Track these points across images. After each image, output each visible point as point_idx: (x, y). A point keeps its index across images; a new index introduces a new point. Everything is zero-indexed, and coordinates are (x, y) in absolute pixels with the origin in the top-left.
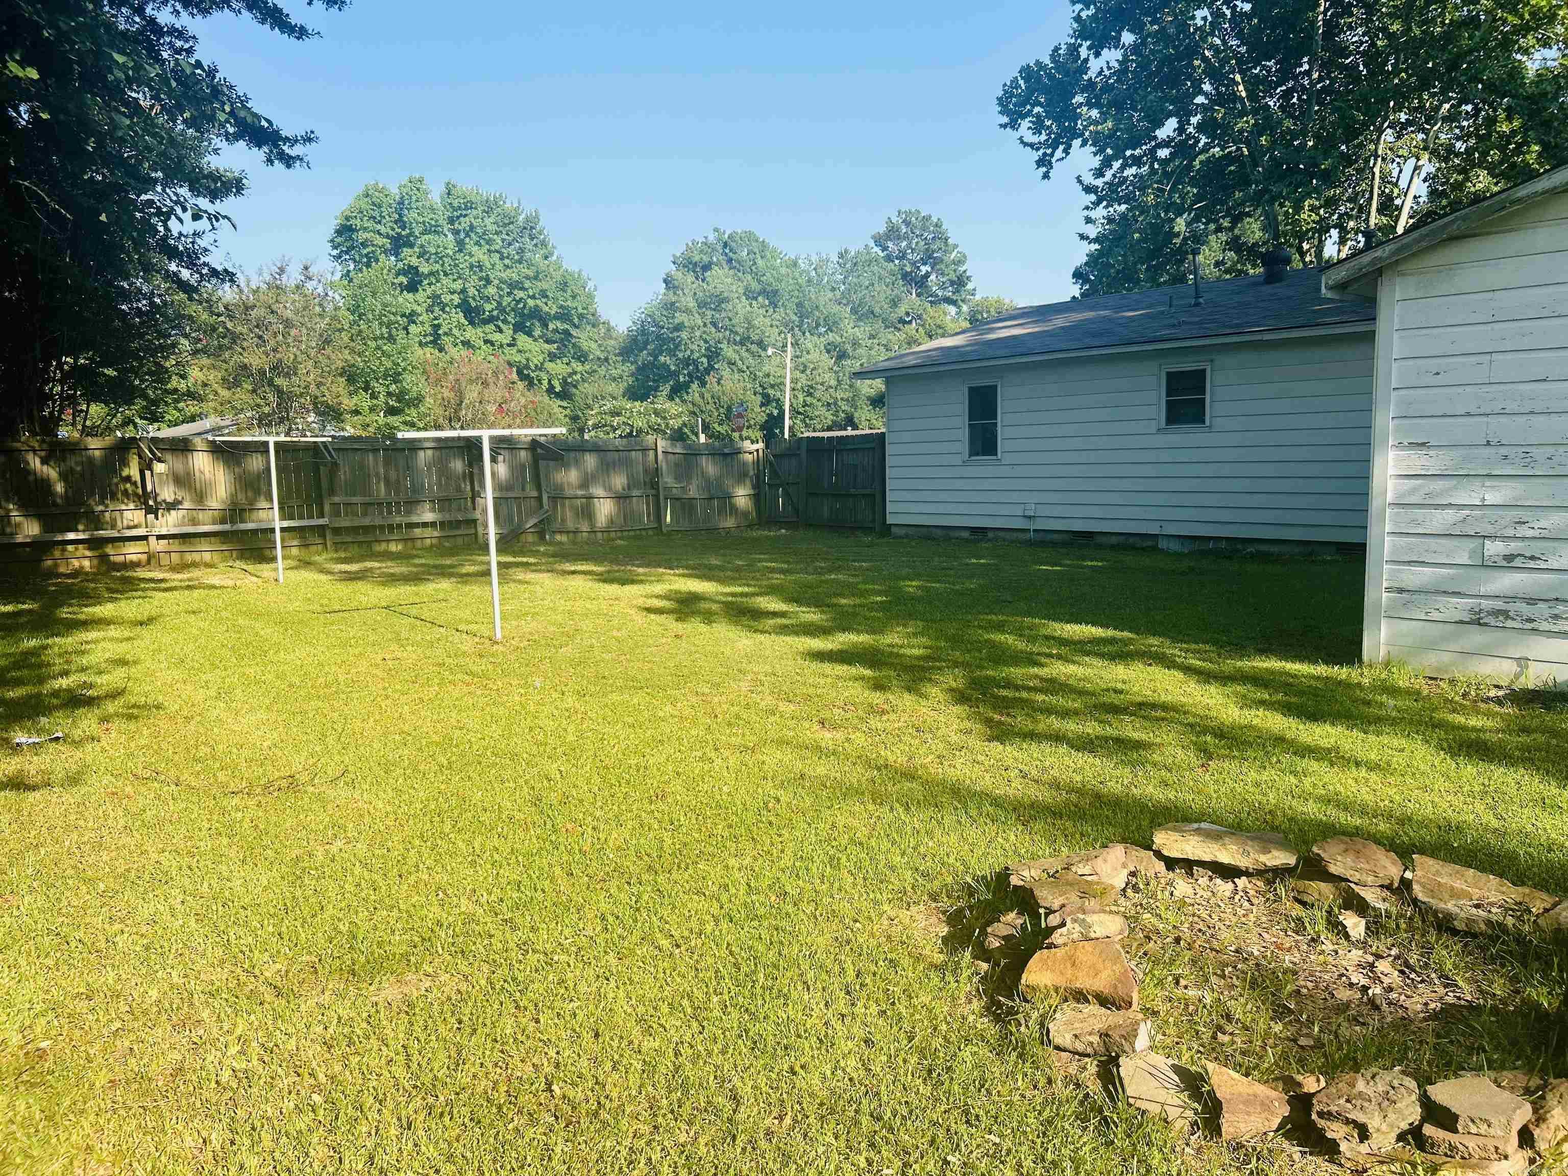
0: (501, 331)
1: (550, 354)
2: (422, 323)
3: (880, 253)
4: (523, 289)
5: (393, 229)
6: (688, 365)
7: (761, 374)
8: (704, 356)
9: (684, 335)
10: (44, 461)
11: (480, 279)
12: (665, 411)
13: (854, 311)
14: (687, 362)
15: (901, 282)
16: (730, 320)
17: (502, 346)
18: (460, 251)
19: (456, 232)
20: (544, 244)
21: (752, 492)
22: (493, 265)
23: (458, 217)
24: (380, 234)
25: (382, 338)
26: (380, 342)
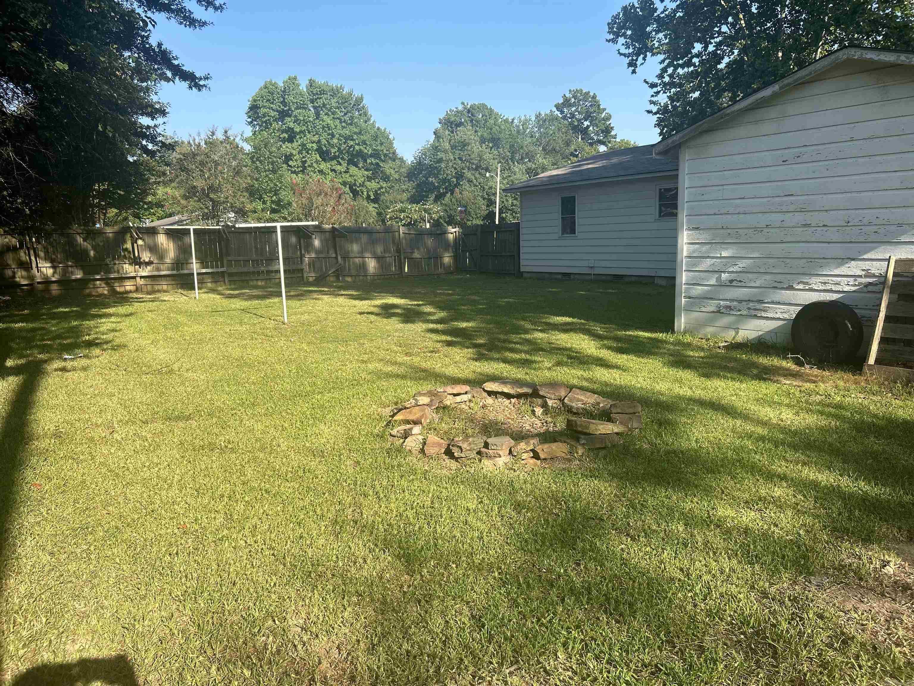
0: (340, 164)
1: (368, 177)
2: (296, 160)
3: (560, 115)
4: (353, 140)
5: (280, 107)
6: (445, 183)
7: (487, 187)
8: (454, 177)
9: (443, 165)
10: (85, 240)
11: (329, 135)
12: (430, 209)
13: (544, 149)
14: (444, 180)
15: (571, 132)
16: (470, 156)
17: (341, 173)
18: (317, 118)
19: (315, 107)
20: (365, 114)
21: (452, 254)
22: (336, 126)
23: (316, 99)
24: (273, 110)
25: (269, 170)
26: (267, 173)
